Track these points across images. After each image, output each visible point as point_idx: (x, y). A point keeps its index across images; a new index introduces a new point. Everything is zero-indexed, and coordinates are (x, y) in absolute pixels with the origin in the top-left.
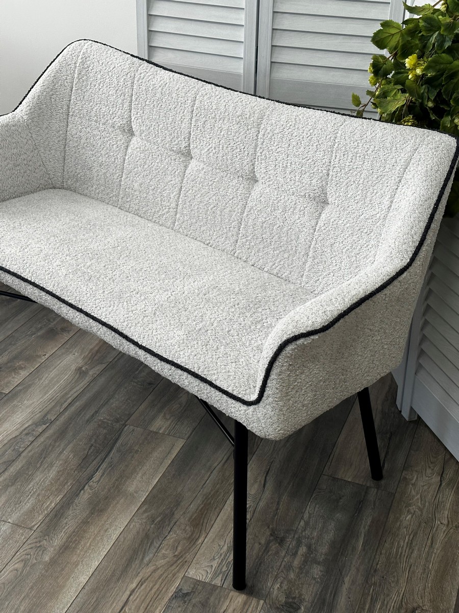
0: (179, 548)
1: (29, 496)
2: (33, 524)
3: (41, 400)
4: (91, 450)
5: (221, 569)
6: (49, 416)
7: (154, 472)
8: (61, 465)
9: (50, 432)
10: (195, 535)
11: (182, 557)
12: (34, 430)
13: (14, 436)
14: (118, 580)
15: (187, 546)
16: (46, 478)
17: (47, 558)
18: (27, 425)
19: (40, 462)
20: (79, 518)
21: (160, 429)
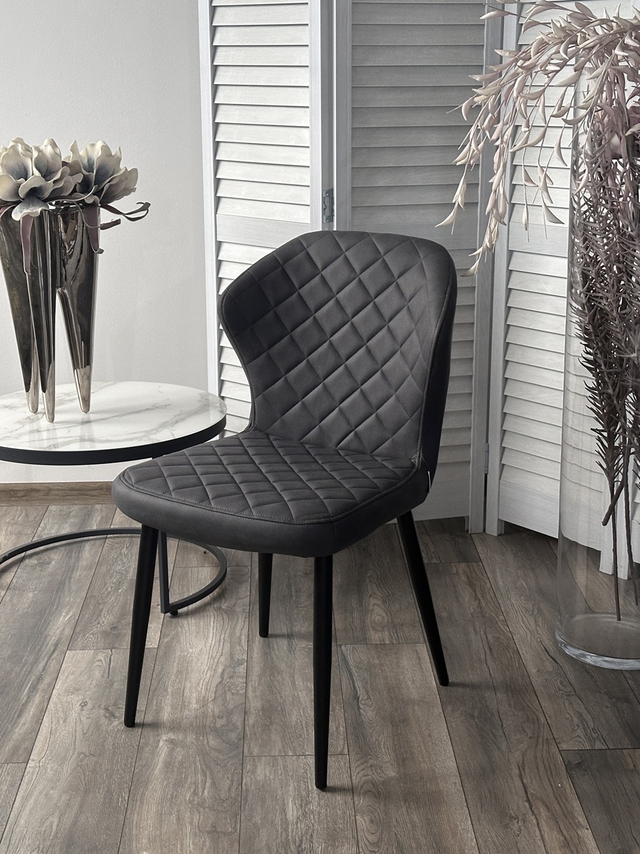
0: (528, 731)
1: (305, 729)
2: (339, 749)
3: (208, 645)
5: (593, 737)
6: (236, 657)
7: (422, 676)
8: (307, 695)
9: (256, 670)
10: (531, 717)
11: (538, 737)
12: (235, 672)
13: (217, 682)
14: (494, 771)
15: (534, 727)
16: (304, 709)
17: (392, 774)
18: (220, 670)
19: (279, 697)
20: (385, 732)
21: (384, 641)
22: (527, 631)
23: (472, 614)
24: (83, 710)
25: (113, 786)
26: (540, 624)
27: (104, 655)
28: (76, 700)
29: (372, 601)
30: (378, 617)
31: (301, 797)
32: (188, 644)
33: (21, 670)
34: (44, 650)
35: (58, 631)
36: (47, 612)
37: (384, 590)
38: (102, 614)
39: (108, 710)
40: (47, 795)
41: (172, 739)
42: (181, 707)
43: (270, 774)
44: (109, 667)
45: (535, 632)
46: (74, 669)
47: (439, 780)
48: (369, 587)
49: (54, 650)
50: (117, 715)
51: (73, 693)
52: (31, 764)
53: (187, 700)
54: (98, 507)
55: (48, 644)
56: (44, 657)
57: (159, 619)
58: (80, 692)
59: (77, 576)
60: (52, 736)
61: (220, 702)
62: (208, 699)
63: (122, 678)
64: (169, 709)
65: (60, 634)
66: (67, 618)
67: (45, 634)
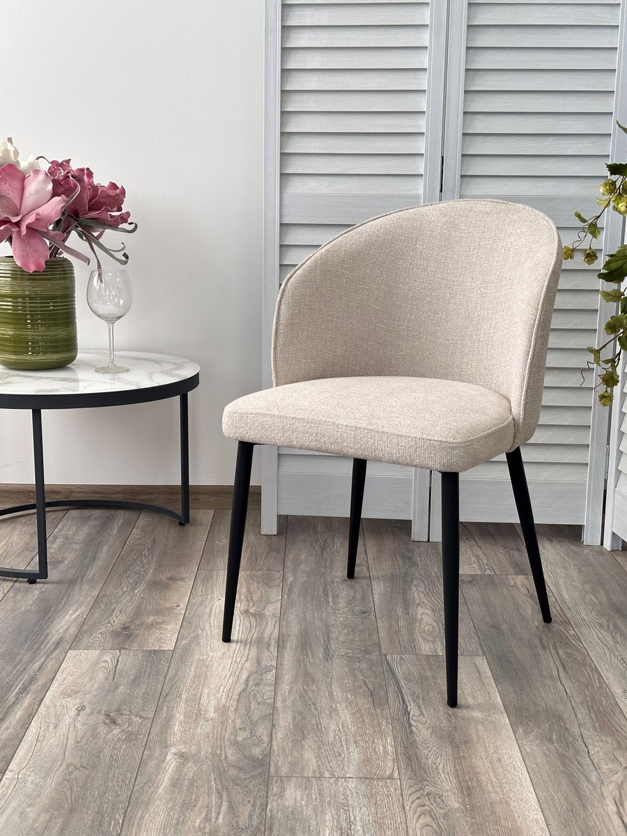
0: (621, 759)
1: (345, 747)
2: (388, 773)
3: (233, 649)
4: (371, 686)
6: (264, 663)
7: (485, 692)
8: (347, 707)
9: (287, 677)
12: (262, 679)
13: (240, 689)
14: (584, 807)
16: (343, 724)
17: (455, 804)
18: (244, 676)
19: (313, 709)
20: (444, 754)
21: (435, 651)
22: (606, 649)
23: (537, 628)
24: (78, 715)
25: (105, 805)
26: (619, 640)
27: (110, 656)
28: (73, 703)
29: (420, 610)
30: (427, 627)
31: (341, 829)
32: (209, 648)
33: (14, 668)
34: (44, 648)
35: (62, 630)
36: (52, 609)
37: (433, 599)
38: (115, 613)
39: (109, 716)
40: (22, 813)
41: (183, 753)
42: (196, 715)
43: (302, 799)
44: (116, 669)
45: (614, 649)
46: (75, 670)
47: (516, 815)
48: (415, 596)
49: (55, 649)
50: (119, 721)
51: (69, 696)
52: (8, 775)
53: (203, 708)
55: (48, 643)
56: (43, 655)
57: (178, 620)
58: (79, 695)
59: (91, 575)
60: (39, 744)
61: (243, 711)
62: (229, 708)
63: (130, 681)
64: (182, 717)
65: (64, 632)
66: (74, 616)
67: (46, 632)
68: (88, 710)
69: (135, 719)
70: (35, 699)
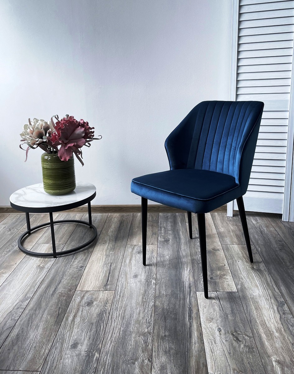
6: (278, 299)
12: (283, 310)
13: (279, 317)
18: (276, 308)
24: (221, 334)
27: (214, 295)
28: (214, 326)
33: (180, 303)
34: (186, 290)
35: (187, 280)
36: (178, 267)
39: (234, 335)
41: (279, 361)
44: (221, 304)
46: (205, 304)
49: (190, 291)
50: (240, 339)
51: (211, 321)
53: (271, 330)
54: (177, 214)
55: (186, 286)
56: (187, 294)
57: (229, 273)
58: (214, 320)
59: (183, 248)
60: (213, 354)
61: (288, 332)
62: (281, 330)
63: (231, 312)
64: (265, 336)
65: (189, 281)
66: (188, 271)
67: (182, 280)
68: (223, 331)
69: (246, 337)
70: (197, 323)
